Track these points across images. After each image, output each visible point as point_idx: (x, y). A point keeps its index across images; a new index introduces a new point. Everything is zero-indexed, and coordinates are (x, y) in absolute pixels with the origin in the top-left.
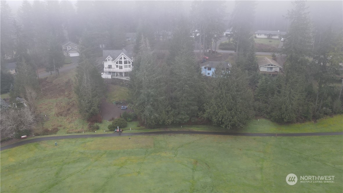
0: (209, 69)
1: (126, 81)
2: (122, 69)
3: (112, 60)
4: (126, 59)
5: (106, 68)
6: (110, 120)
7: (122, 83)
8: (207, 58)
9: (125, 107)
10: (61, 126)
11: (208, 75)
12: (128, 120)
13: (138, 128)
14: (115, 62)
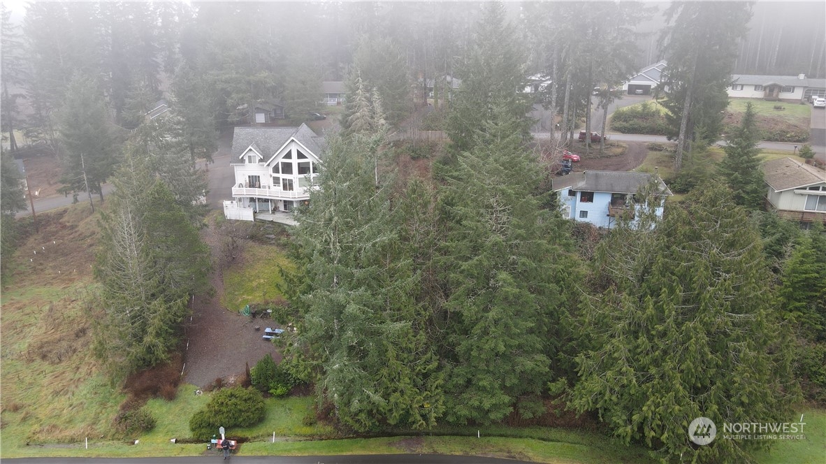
0: (588, 197)
2: (291, 188)
3: (261, 160)
4: (304, 157)
5: (241, 185)
8: (575, 157)
9: (277, 331)
11: (583, 220)
12: (271, 391)
14: (269, 165)
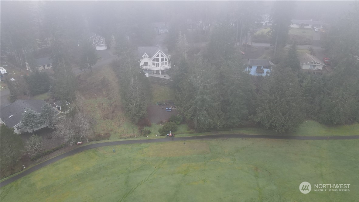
1: (164, 79)
2: (158, 66)
4: (162, 56)
5: (142, 66)
6: (159, 123)
7: (161, 82)
10: (111, 131)
11: (249, 73)
12: (177, 123)
13: (188, 132)
14: (151, 59)
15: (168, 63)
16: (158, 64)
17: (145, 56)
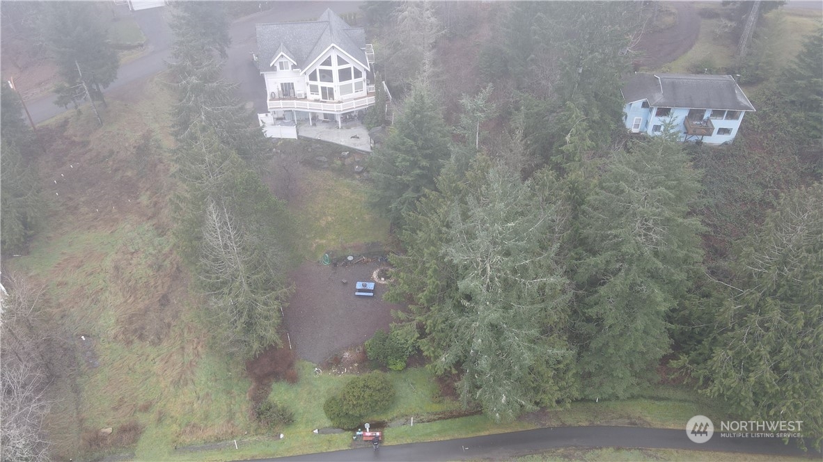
0: (664, 111)
1: (353, 151)
2: (332, 96)
3: (294, 67)
4: (344, 62)
5: (273, 98)
6: (327, 366)
7: (339, 162)
9: (368, 286)
10: (146, 408)
14: (305, 73)
15: (365, 85)
16: (331, 90)
17: (283, 60)
